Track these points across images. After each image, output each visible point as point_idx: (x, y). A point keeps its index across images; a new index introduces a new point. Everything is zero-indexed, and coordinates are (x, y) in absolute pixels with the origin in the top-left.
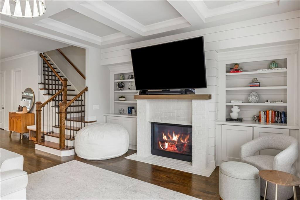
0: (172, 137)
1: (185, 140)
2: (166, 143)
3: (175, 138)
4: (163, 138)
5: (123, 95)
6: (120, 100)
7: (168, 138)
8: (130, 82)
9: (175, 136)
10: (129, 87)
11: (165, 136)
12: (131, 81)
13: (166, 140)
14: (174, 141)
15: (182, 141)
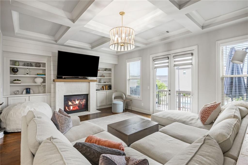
0: (75, 102)
1: (83, 102)
2: (71, 106)
3: (77, 102)
4: (69, 104)
5: (18, 79)
6: (14, 83)
7: (73, 103)
8: (27, 68)
9: (77, 101)
10: (27, 73)
11: (70, 102)
12: (29, 68)
13: (71, 104)
14: (77, 104)
15: (81, 103)
